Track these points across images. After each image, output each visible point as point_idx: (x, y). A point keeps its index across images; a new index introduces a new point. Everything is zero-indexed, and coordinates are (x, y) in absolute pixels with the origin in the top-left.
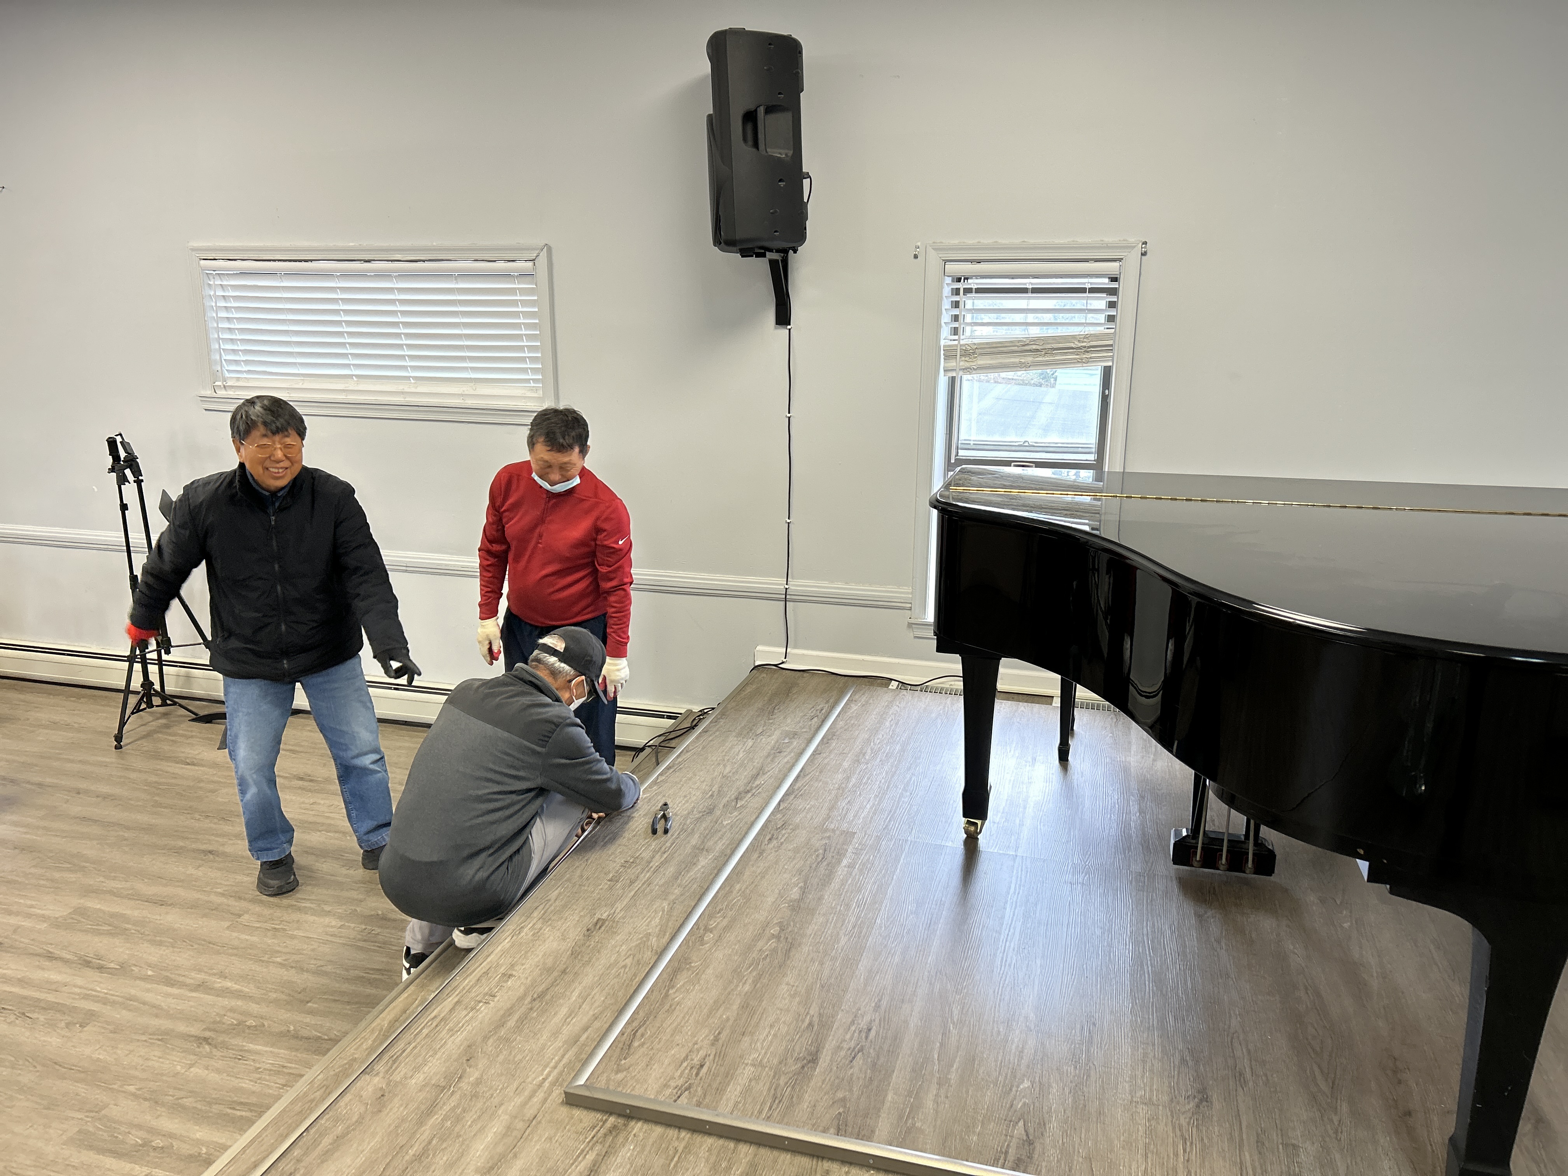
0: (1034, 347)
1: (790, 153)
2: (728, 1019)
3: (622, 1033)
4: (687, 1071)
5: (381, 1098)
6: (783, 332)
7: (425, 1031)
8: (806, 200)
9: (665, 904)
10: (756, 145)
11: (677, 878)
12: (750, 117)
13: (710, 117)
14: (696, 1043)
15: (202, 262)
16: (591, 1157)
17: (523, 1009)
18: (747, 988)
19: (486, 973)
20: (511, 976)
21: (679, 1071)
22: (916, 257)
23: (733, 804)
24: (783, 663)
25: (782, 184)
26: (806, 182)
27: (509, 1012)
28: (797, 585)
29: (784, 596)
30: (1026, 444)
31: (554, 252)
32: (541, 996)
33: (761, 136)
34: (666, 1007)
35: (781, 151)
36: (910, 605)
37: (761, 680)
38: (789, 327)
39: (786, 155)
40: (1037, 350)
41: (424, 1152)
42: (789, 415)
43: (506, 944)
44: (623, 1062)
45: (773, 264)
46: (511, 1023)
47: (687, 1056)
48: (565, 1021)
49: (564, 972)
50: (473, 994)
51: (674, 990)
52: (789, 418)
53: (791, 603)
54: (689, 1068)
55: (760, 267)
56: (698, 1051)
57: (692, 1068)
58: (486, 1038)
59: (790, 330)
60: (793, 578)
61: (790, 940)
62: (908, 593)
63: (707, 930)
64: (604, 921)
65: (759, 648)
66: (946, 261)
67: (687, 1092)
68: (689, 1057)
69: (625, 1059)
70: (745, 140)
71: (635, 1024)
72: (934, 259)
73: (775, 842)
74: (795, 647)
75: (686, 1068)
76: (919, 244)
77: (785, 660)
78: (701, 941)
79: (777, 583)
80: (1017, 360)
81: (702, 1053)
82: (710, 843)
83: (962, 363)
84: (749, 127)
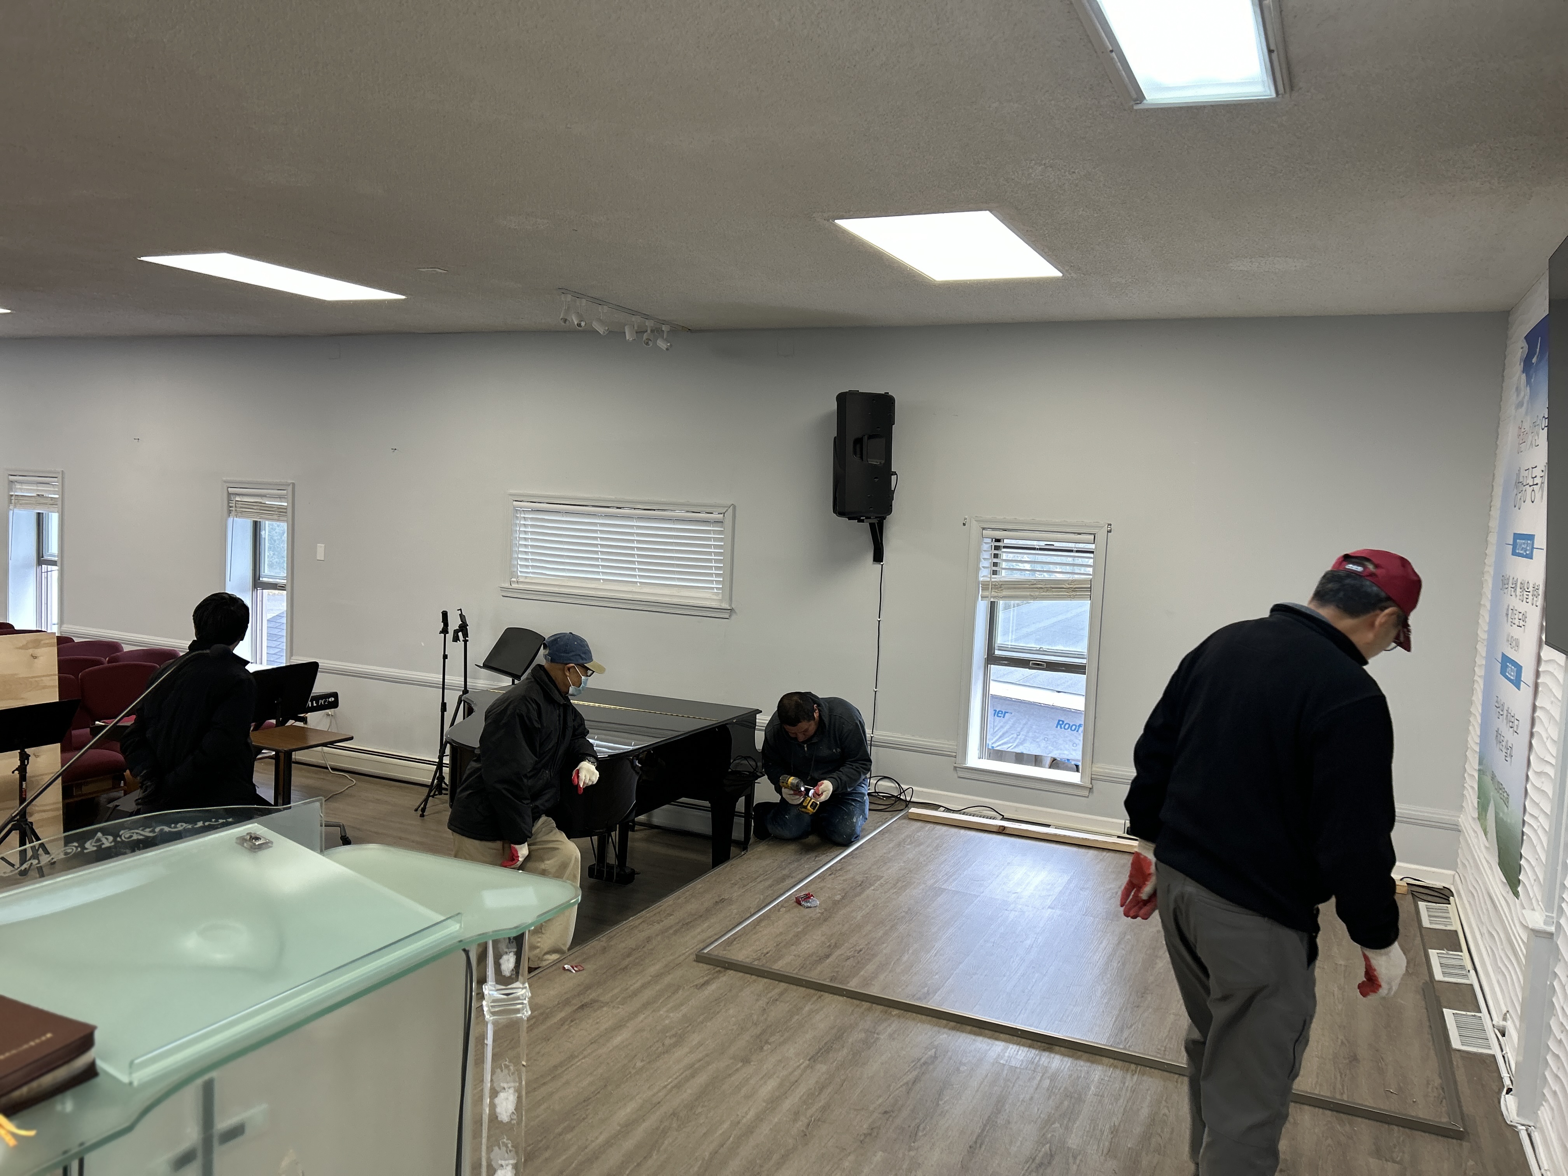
0: (1039, 586)
1: (883, 462)
3: (728, 938)
5: (604, 950)
6: (878, 566)
7: (626, 930)
8: (893, 489)
9: (762, 897)
10: (862, 458)
11: (771, 887)
12: (858, 442)
13: (835, 437)
15: (515, 502)
16: (706, 978)
17: (678, 927)
19: (659, 913)
20: (671, 915)
22: (964, 524)
25: (876, 480)
26: (894, 478)
27: (671, 927)
30: (1041, 649)
31: (737, 508)
32: (687, 924)
33: (864, 453)
35: (877, 460)
36: (955, 754)
38: (882, 563)
39: (880, 463)
40: (1041, 588)
41: (626, 967)
42: (880, 621)
43: (671, 903)
45: (872, 526)
46: (671, 931)
48: (699, 934)
49: (701, 916)
50: (651, 919)
53: (875, 747)
55: (866, 526)
58: (657, 935)
59: (882, 565)
60: (876, 730)
62: (954, 745)
63: (782, 906)
64: (725, 900)
66: (984, 529)
70: (855, 453)
71: (736, 936)
72: (975, 527)
73: (833, 876)
76: (966, 517)
78: (779, 910)
80: (1028, 594)
82: (794, 875)
83: (993, 593)
84: (858, 446)
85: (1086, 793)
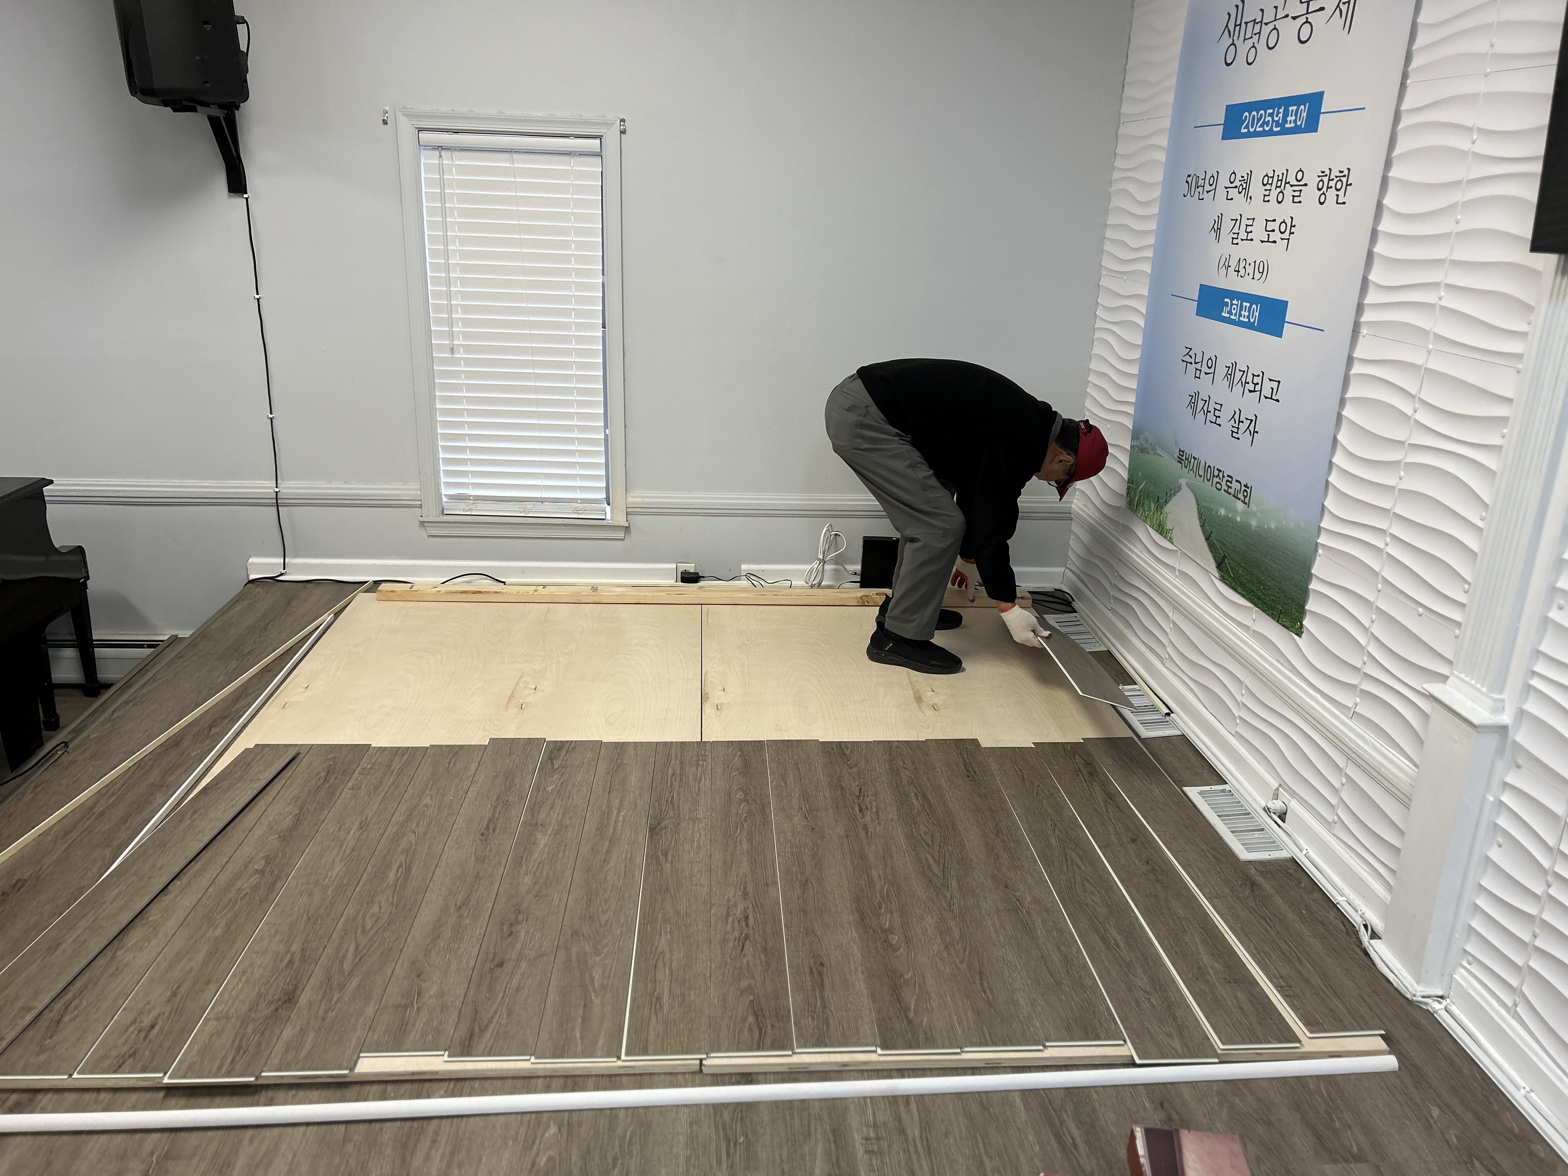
2: (191, 970)
4: (133, 1036)
6: (239, 202)
8: (243, 50)
14: (148, 1003)
18: (219, 932)
21: (124, 1037)
22: (384, 122)
23: (206, 732)
24: (282, 574)
25: (208, 27)
26: (241, 28)
28: (288, 487)
29: (275, 501)
34: (111, 971)
36: (419, 503)
37: (255, 596)
38: (245, 196)
42: (257, 297)
44: (48, 1041)
45: (215, 121)
47: (135, 1019)
51: (123, 951)
52: (258, 299)
53: (285, 508)
54: (136, 1032)
56: (150, 1011)
57: (140, 1031)
59: (247, 199)
60: (283, 480)
61: (276, 872)
62: (416, 490)
65: (251, 560)
66: (420, 128)
67: (131, 1060)
68: (138, 1020)
69: (51, 1037)
72: (405, 124)
74: (296, 556)
75: (132, 1033)
76: (387, 108)
77: (283, 571)
79: (265, 487)
81: (155, 1013)
85: (621, 535)
